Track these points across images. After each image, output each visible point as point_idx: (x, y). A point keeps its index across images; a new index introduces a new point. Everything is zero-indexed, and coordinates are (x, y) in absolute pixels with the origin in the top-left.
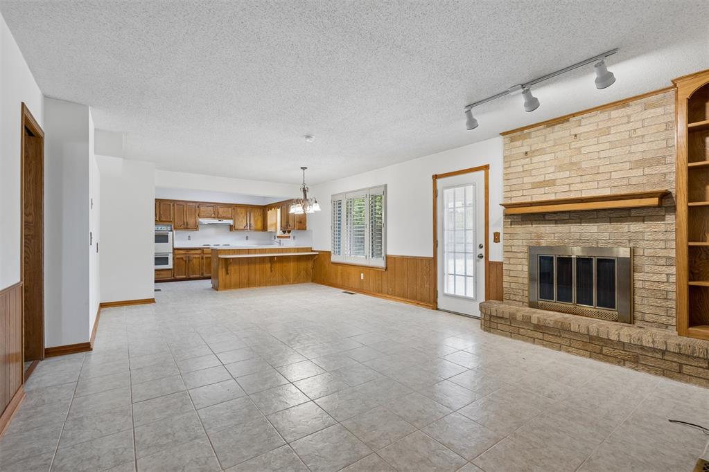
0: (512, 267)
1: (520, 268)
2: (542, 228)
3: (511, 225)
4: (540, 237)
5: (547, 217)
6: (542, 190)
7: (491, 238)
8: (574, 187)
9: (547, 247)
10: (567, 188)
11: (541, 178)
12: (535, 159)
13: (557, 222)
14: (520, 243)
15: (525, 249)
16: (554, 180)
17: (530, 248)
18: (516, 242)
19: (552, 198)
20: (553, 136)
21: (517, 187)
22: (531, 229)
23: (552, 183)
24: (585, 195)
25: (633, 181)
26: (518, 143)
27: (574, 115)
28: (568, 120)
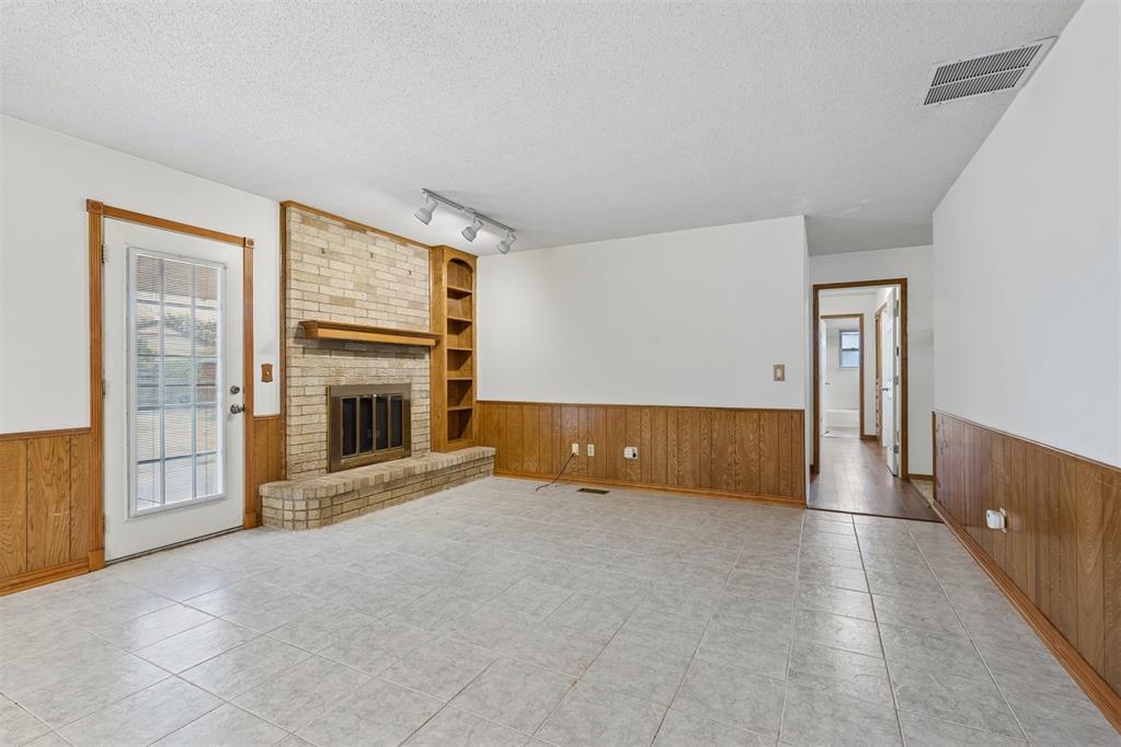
0: (304, 420)
1: (316, 419)
2: (342, 362)
3: (304, 353)
4: (339, 373)
5: (346, 347)
6: (342, 310)
7: (258, 373)
8: (372, 314)
9: (346, 386)
10: (364, 313)
11: (339, 293)
12: (334, 264)
13: (357, 353)
14: (316, 381)
15: (322, 390)
16: (354, 300)
17: (329, 389)
18: (310, 381)
19: (351, 321)
20: (351, 243)
21: (313, 297)
22: (330, 362)
23: (350, 303)
24: (380, 325)
25: (410, 320)
26: (313, 230)
27: (374, 230)
28: (365, 232)
